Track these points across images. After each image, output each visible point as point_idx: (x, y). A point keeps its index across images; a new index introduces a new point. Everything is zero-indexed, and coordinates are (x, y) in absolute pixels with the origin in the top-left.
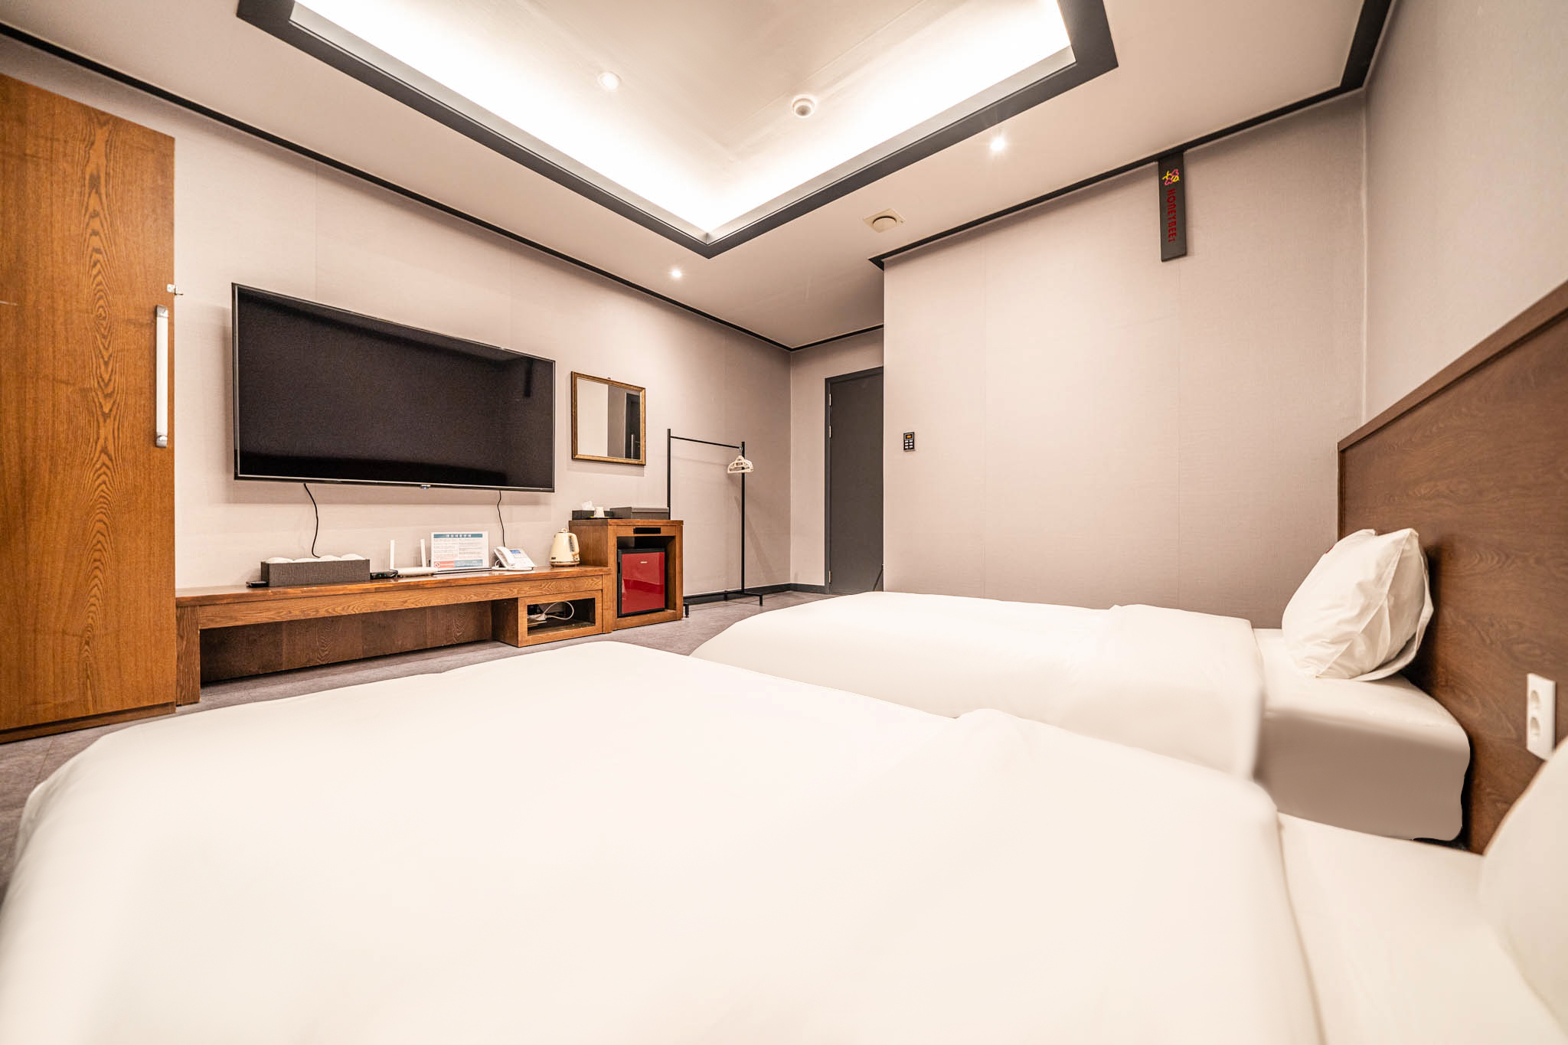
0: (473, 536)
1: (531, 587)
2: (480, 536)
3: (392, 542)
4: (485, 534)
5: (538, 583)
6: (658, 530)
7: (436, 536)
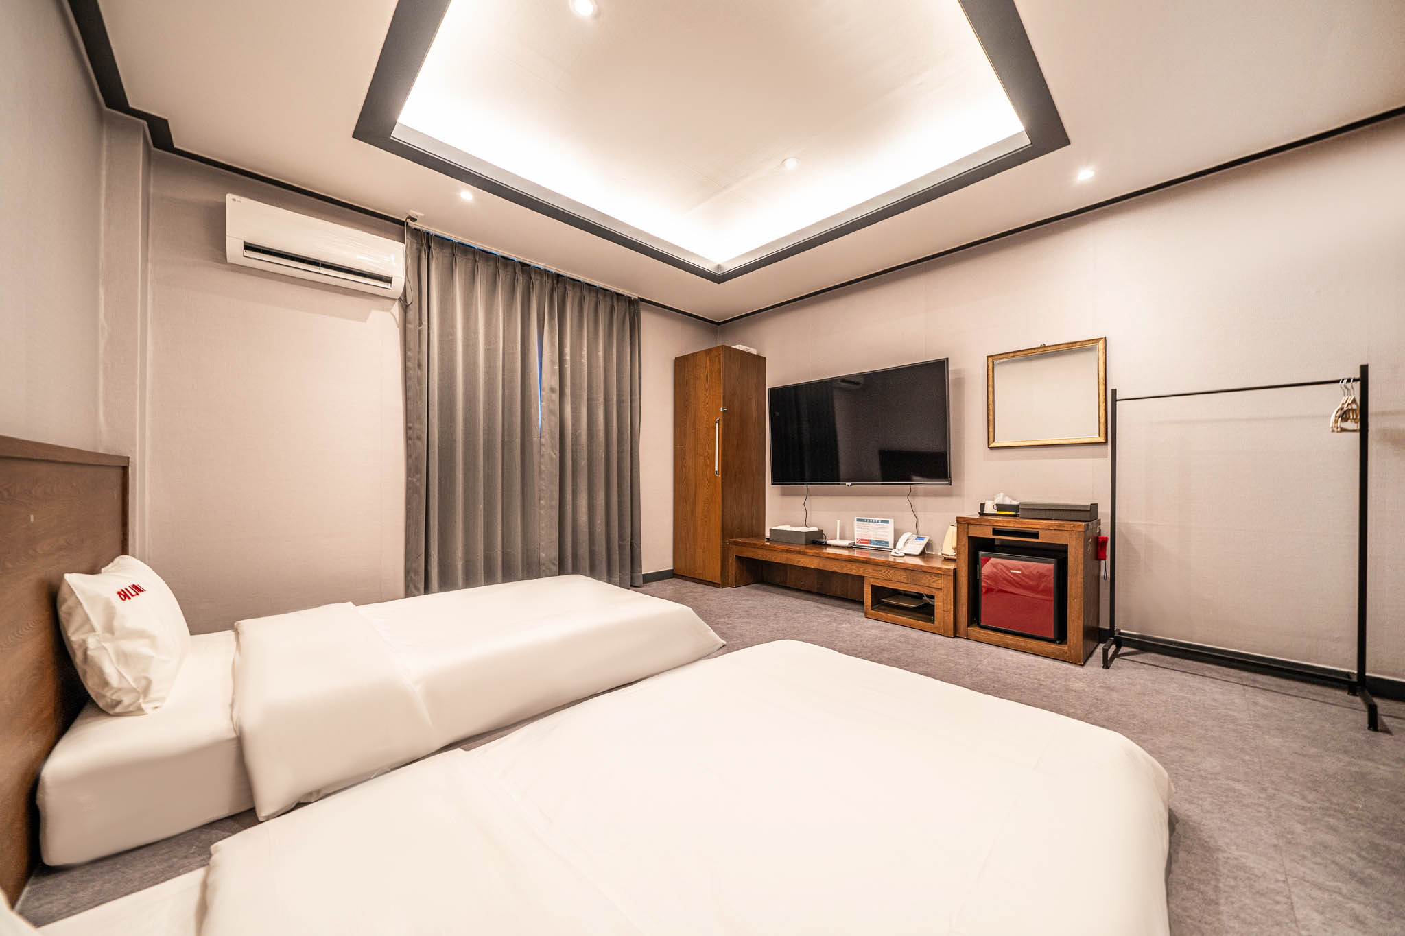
0: (882, 522)
1: (873, 570)
2: (887, 522)
3: (838, 522)
4: (891, 521)
5: (880, 568)
6: (1036, 535)
7: (858, 520)
